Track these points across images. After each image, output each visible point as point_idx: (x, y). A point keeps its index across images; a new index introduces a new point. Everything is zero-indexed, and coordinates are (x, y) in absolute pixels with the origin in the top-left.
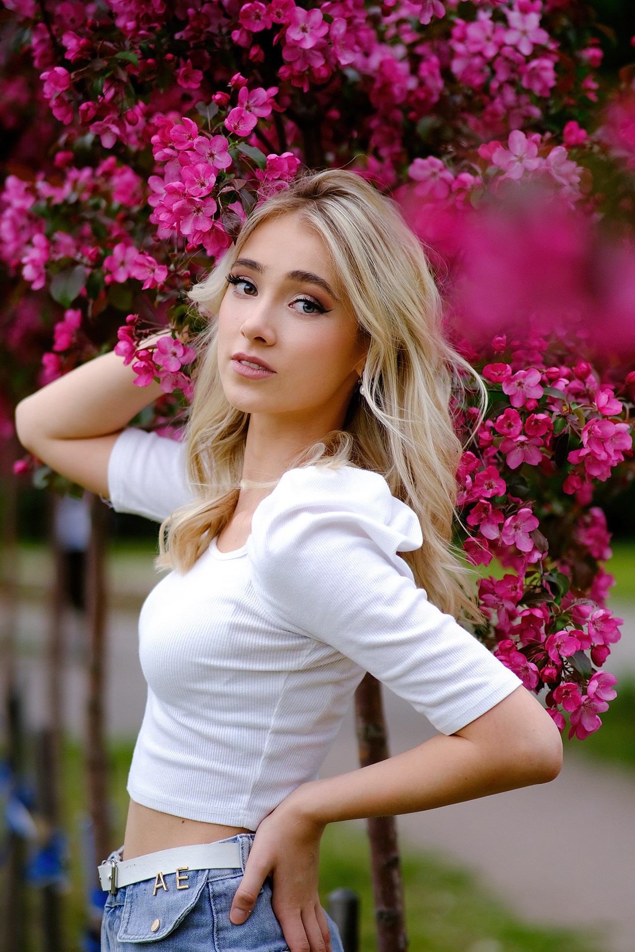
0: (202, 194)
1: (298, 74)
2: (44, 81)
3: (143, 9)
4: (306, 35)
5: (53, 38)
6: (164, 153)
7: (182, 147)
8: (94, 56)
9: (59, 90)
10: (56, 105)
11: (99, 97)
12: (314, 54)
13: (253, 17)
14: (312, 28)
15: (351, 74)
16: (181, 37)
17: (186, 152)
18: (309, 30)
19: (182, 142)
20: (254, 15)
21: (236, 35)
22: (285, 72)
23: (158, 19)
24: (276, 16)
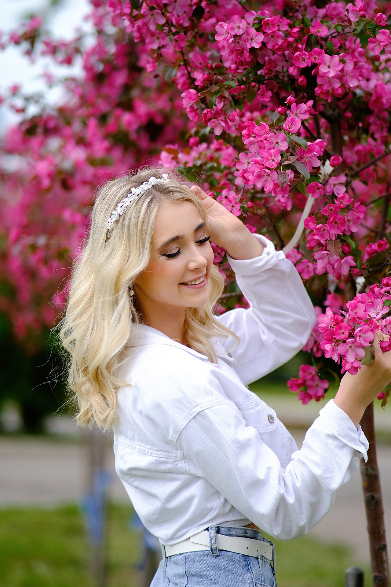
0: (273, 166)
1: (325, 91)
2: (183, 98)
3: (239, 58)
4: (330, 69)
5: (189, 73)
6: (250, 140)
7: (261, 138)
8: (211, 84)
9: (192, 102)
10: (190, 111)
11: (214, 106)
12: (335, 81)
13: (301, 60)
14: (333, 66)
15: (358, 92)
16: (261, 73)
17: (263, 141)
18: (332, 67)
19: (260, 136)
20: (301, 59)
21: (291, 70)
22: (318, 90)
23: (248, 63)
24: (314, 59)
